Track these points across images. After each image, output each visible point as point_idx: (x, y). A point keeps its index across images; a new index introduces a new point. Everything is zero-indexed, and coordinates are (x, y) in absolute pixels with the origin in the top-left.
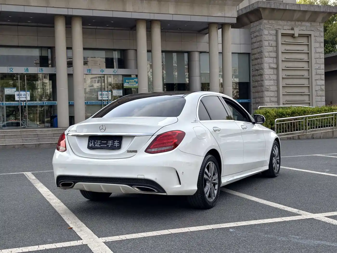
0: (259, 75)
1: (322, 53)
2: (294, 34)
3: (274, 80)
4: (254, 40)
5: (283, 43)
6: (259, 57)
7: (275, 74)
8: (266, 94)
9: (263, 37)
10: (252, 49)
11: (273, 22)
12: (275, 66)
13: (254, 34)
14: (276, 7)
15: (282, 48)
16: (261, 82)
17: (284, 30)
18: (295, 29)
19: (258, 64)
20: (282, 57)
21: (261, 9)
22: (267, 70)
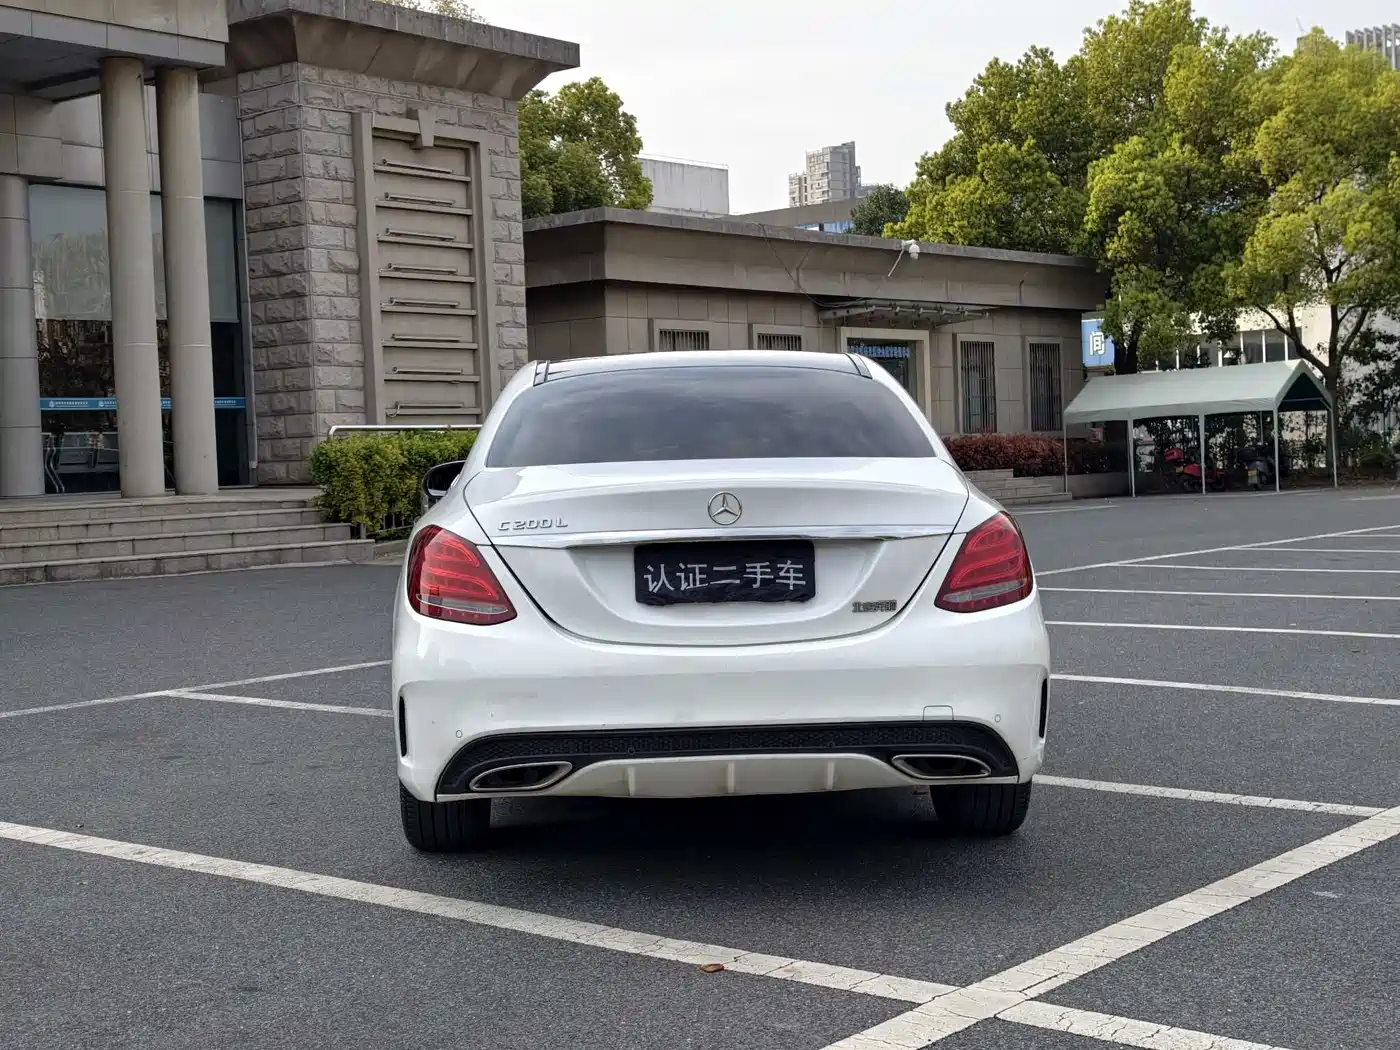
0: (286, 296)
1: (516, 221)
2: (416, 136)
3: (349, 319)
4: (259, 147)
5: (379, 168)
6: (285, 217)
7: (353, 296)
8: (320, 374)
9: (304, 139)
10: (248, 184)
11: (341, 78)
12: (352, 262)
13: (257, 119)
14: (353, 18)
15: (375, 189)
16: (298, 323)
17: (379, 113)
18: (421, 113)
19: (282, 249)
20: (377, 226)
21: (295, 19)
22: (322, 275)
